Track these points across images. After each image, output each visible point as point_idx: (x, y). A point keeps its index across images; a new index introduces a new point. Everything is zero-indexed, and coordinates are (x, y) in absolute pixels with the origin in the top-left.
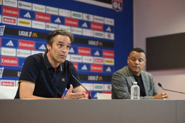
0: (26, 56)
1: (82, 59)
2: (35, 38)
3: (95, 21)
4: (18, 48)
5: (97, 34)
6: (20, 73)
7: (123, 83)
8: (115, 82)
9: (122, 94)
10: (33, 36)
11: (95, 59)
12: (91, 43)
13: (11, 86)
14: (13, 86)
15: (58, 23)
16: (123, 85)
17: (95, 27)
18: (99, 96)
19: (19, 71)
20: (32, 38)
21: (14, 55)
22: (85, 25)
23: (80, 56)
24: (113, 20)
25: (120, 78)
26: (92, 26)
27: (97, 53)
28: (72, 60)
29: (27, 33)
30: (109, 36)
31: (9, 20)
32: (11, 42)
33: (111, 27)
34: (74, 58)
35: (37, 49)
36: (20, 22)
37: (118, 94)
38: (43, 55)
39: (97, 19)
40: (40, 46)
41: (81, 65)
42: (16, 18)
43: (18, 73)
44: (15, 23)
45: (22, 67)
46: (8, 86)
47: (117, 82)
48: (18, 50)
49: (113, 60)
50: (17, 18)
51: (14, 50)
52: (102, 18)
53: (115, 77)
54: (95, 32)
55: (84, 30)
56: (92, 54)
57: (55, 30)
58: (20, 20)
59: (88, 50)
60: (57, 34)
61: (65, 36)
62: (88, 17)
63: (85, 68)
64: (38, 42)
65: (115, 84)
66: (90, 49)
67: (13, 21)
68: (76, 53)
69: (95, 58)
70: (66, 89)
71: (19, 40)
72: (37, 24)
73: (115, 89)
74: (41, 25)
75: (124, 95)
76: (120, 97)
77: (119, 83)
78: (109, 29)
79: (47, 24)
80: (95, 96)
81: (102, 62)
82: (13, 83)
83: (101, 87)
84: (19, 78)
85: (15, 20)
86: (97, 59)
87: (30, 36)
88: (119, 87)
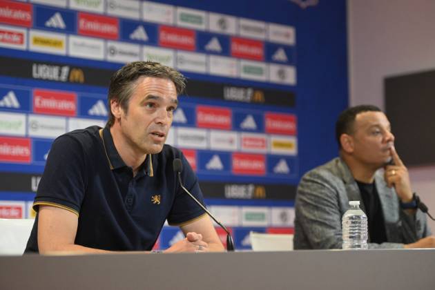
0: (56, 134)
1: (207, 139)
2: (76, 83)
3: (243, 33)
4: (32, 113)
5: (247, 70)
6: (39, 180)
7: (329, 202)
8: (305, 198)
9: (323, 232)
10: (71, 78)
11: (245, 139)
12: (233, 94)
13: (14, 217)
14: (20, 216)
15: (140, 43)
16: (327, 209)
17: (243, 49)
18: (258, 243)
19: (36, 176)
20: (69, 85)
21: (21, 131)
22: (214, 45)
23: (201, 133)
24: (290, 31)
25: (322, 188)
26: (235, 47)
27: (250, 123)
28: (182, 144)
29: (55, 70)
30: (281, 73)
31: (6, 37)
32: (11, 95)
33: (287, 49)
34: (186, 138)
35: (83, 113)
36: (37, 41)
37: (313, 232)
38: (100, 131)
39: (247, 28)
40: (91, 107)
41: (205, 156)
42: (24, 31)
43: (33, 181)
44: (22, 42)
45: (44, 164)
46: (6, 217)
47: (312, 200)
48: (32, 118)
49: (293, 141)
50: (28, 29)
51: (21, 118)
52: (260, 25)
53: (308, 186)
54: (244, 63)
55: (212, 58)
56: (236, 126)
57: (134, 63)
58: (35, 34)
59: (225, 114)
60: (140, 75)
61: (163, 81)
62: (222, 23)
63: (215, 164)
64: (85, 94)
65: (306, 204)
66: (230, 110)
67: (16, 38)
68: (191, 122)
69: (244, 135)
70: (166, 223)
71: (35, 90)
72: (82, 45)
73: (306, 217)
74: (93, 47)
75: (328, 235)
76: (317, 240)
77: (315, 202)
78: (280, 55)
79: (110, 44)
80: (246, 242)
81: (263, 146)
82: (19, 209)
83: (262, 217)
84: (35, 195)
85: (21, 35)
86: (251, 140)
87: (64, 78)
88: (316, 213)
